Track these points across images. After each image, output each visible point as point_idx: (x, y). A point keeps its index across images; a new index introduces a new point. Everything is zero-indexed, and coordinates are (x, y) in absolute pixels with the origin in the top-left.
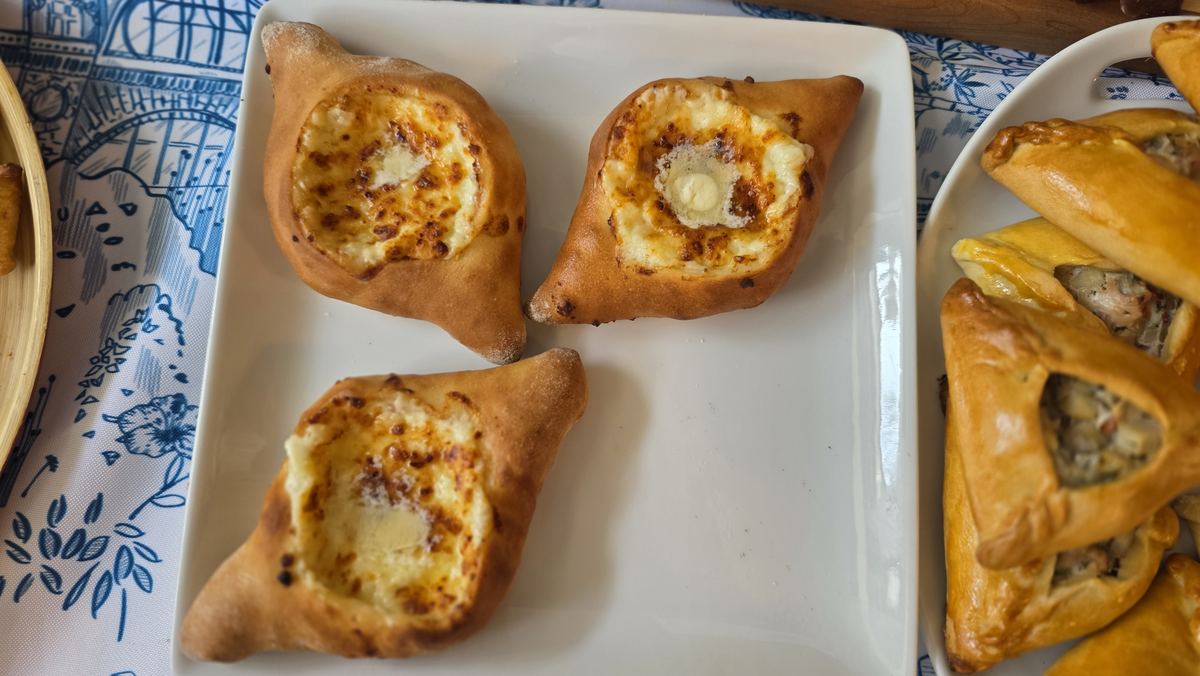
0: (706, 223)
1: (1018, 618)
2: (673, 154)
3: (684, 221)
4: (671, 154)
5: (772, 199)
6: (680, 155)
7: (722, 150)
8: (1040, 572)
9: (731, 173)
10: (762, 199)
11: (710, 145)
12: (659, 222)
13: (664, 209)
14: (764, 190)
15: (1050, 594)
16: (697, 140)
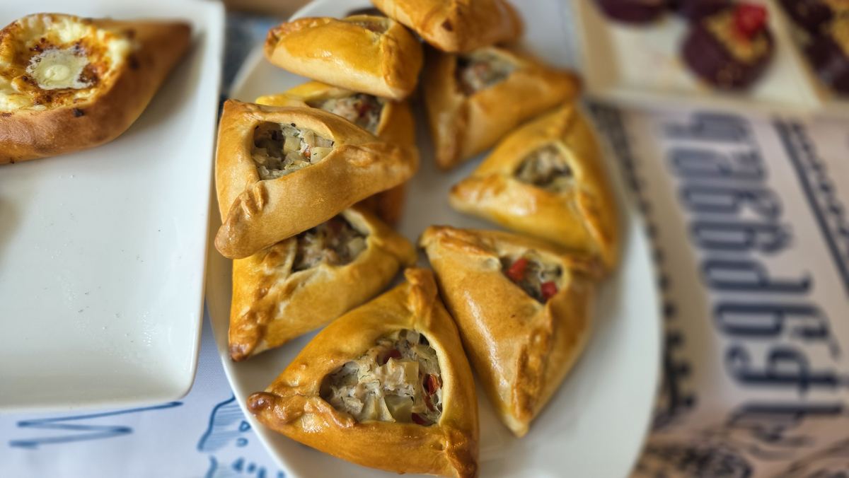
0: (59, 87)
1: (264, 298)
2: (43, 55)
3: (42, 87)
4: (41, 55)
5: (106, 70)
6: (47, 55)
7: (78, 50)
8: (282, 265)
9: (83, 62)
10: (99, 70)
11: (72, 49)
12: (24, 88)
13: (28, 81)
14: (101, 65)
15: (287, 277)
16: (63, 47)
